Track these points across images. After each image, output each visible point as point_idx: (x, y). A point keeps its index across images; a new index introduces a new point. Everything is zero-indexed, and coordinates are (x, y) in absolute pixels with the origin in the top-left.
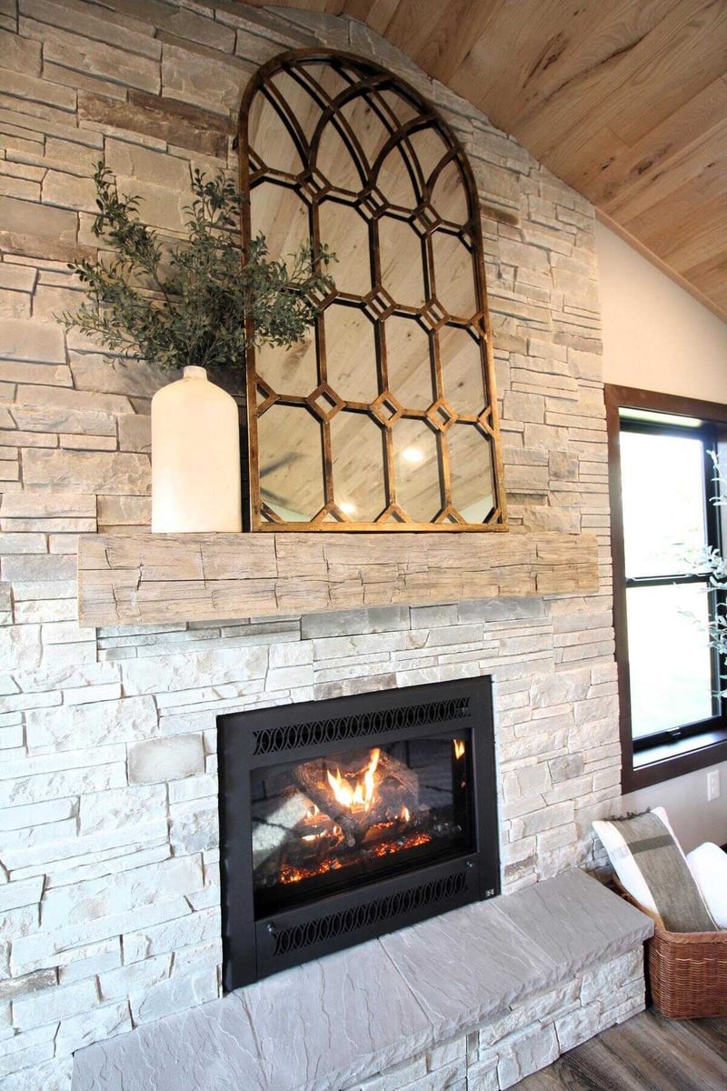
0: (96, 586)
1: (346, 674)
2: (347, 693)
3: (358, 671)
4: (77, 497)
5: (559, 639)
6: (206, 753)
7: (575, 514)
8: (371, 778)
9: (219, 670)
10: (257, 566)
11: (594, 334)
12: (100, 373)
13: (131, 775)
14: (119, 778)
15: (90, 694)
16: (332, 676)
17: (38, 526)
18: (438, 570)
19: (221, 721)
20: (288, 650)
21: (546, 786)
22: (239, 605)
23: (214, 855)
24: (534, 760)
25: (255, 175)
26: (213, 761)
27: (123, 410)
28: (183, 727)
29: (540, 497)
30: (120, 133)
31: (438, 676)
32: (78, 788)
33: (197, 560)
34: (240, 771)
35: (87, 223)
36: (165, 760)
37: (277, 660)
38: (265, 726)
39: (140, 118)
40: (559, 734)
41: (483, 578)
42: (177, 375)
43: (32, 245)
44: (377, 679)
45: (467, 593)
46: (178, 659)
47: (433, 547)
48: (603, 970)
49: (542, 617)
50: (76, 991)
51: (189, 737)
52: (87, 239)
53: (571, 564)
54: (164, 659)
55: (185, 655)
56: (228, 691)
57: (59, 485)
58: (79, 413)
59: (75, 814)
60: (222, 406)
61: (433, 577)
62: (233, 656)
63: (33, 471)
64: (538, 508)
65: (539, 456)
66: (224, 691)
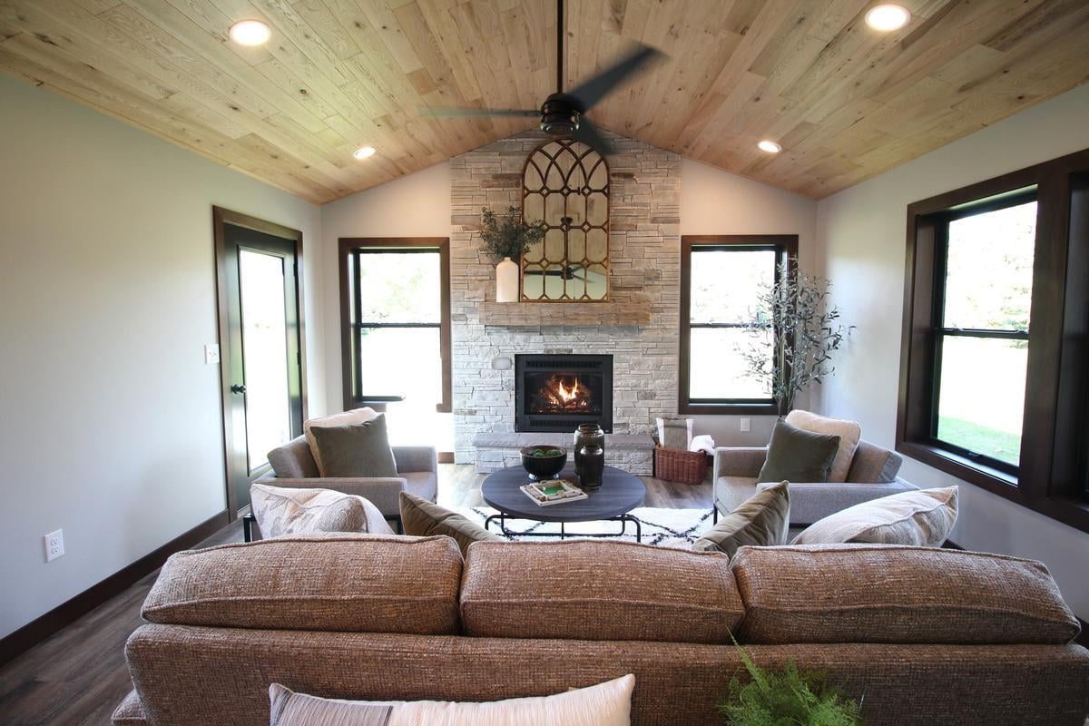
0: (483, 315)
1: (554, 347)
2: (554, 353)
3: (558, 347)
4: (480, 292)
5: (645, 345)
6: (512, 364)
7: (658, 295)
8: (575, 390)
9: (516, 341)
10: (521, 312)
11: (674, 215)
12: (486, 260)
13: (493, 366)
14: (490, 367)
15: (483, 344)
16: (549, 347)
17: (472, 300)
18: (578, 314)
19: (516, 356)
20: (536, 338)
21: (635, 399)
22: (516, 322)
23: (513, 392)
24: (629, 389)
25: (527, 192)
26: (513, 366)
27: (491, 269)
28: (506, 355)
29: (640, 288)
30: (491, 189)
31: (589, 352)
32: (481, 367)
33: (505, 310)
34: (522, 372)
35: (483, 219)
36: (501, 364)
37: (532, 341)
38: (530, 359)
39: (496, 183)
40: (643, 382)
41: (597, 318)
42: (503, 260)
43: (470, 227)
44: (565, 350)
45: (588, 323)
46: (505, 337)
47: (576, 307)
48: (632, 454)
49: (637, 335)
50: (479, 417)
51: (507, 358)
52: (482, 224)
53: (635, 314)
54: (501, 336)
55: (507, 336)
56: (518, 348)
57: (476, 289)
58: (481, 270)
59: (480, 373)
60: (514, 267)
61: (576, 317)
62: (519, 337)
63: (471, 287)
64: (638, 292)
65: (639, 271)
66: (517, 347)
